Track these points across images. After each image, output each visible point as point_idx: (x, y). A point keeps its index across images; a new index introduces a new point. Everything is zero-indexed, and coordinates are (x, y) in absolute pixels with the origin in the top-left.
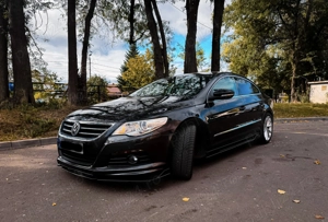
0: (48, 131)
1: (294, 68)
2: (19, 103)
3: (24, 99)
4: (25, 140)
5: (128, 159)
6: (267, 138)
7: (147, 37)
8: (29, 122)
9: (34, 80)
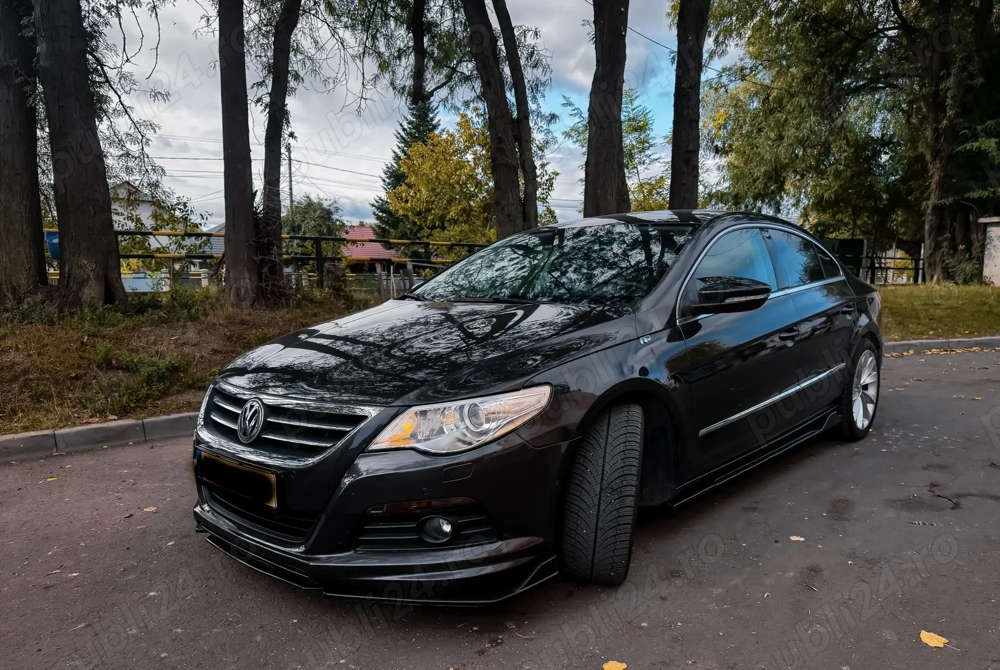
0: (164, 394)
1: (935, 172)
2: (77, 302)
3: (92, 291)
4: (97, 424)
5: (420, 529)
6: (861, 422)
7: (467, 79)
8: (107, 364)
9: (121, 221)
